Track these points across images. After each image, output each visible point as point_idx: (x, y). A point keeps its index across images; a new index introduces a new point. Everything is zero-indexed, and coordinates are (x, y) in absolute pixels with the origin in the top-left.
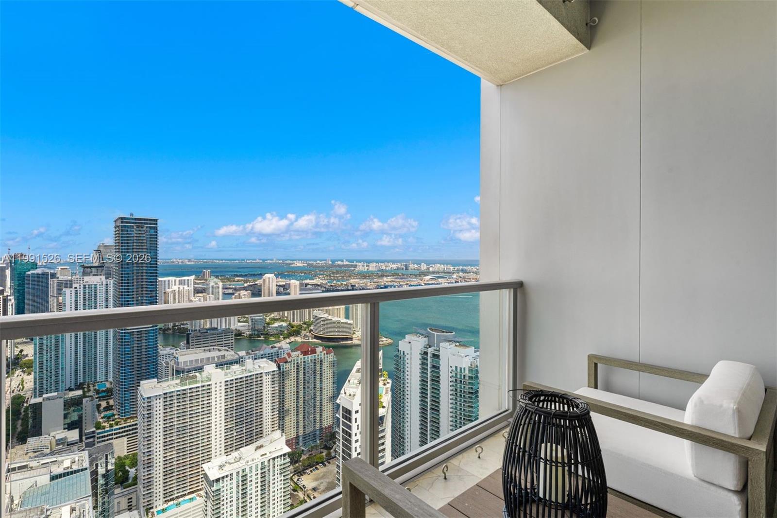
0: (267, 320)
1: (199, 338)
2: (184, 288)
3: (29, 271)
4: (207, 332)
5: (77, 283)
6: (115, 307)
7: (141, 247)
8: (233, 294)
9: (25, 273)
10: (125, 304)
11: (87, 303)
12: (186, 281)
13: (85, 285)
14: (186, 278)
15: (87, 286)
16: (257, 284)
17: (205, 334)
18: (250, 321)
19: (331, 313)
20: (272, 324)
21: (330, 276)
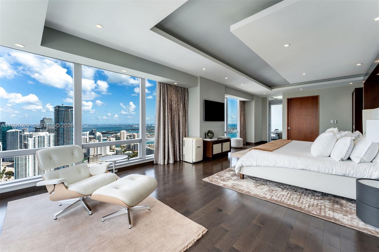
0: (123, 151)
1: (94, 159)
2: (84, 137)
3: (8, 130)
4: (97, 156)
5: (35, 135)
6: (55, 146)
7: (68, 119)
8: (107, 139)
9: (6, 131)
10: (60, 144)
11: (40, 144)
12: (85, 134)
13: (39, 136)
14: (85, 133)
15: (40, 137)
16: (117, 135)
17: (96, 157)
18: (115, 151)
19: (151, 147)
20: (125, 152)
21: (150, 131)
